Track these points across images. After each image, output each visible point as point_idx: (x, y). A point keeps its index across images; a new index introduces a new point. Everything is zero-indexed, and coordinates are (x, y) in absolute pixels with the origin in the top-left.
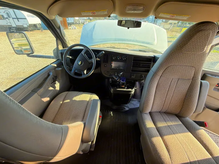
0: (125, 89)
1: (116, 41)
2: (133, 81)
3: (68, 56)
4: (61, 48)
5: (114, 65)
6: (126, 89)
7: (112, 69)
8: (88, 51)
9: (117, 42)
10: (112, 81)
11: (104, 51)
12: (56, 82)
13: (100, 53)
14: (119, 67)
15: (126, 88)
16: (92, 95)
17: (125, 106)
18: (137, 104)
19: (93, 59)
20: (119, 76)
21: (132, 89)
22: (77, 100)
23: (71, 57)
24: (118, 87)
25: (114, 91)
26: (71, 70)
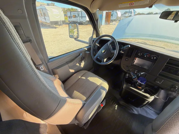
0: (141, 91)
1: (150, 37)
2: (156, 87)
3: (97, 44)
4: (95, 36)
5: (137, 61)
6: (143, 92)
7: (134, 65)
8: (114, 42)
9: (152, 38)
10: (128, 76)
11: (130, 45)
12: (83, 61)
13: (125, 47)
14: (143, 65)
15: (143, 90)
16: (103, 82)
17: (134, 108)
18: (152, 114)
19: (116, 51)
20: (138, 75)
21: (151, 95)
22: (90, 80)
23: (98, 45)
24: (133, 85)
25: (126, 87)
26: (95, 55)
